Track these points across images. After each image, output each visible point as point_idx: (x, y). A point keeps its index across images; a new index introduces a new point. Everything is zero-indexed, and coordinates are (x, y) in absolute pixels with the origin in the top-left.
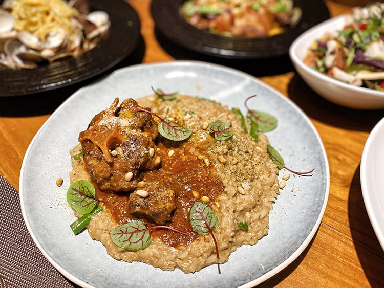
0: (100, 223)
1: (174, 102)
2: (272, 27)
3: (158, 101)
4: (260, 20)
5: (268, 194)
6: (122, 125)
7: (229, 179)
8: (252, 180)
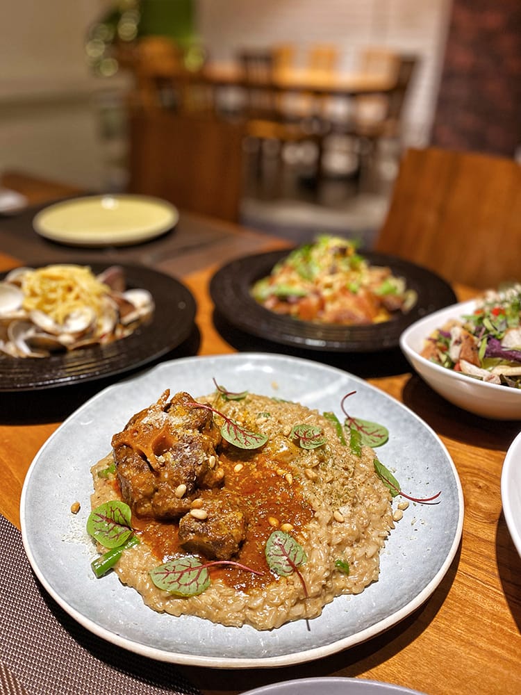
0: (136, 559)
1: (243, 403)
2: (377, 314)
3: (219, 401)
4: (359, 304)
5: (378, 526)
6: (174, 423)
7: (321, 500)
8: (354, 505)
